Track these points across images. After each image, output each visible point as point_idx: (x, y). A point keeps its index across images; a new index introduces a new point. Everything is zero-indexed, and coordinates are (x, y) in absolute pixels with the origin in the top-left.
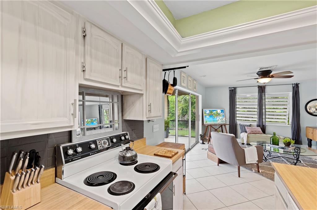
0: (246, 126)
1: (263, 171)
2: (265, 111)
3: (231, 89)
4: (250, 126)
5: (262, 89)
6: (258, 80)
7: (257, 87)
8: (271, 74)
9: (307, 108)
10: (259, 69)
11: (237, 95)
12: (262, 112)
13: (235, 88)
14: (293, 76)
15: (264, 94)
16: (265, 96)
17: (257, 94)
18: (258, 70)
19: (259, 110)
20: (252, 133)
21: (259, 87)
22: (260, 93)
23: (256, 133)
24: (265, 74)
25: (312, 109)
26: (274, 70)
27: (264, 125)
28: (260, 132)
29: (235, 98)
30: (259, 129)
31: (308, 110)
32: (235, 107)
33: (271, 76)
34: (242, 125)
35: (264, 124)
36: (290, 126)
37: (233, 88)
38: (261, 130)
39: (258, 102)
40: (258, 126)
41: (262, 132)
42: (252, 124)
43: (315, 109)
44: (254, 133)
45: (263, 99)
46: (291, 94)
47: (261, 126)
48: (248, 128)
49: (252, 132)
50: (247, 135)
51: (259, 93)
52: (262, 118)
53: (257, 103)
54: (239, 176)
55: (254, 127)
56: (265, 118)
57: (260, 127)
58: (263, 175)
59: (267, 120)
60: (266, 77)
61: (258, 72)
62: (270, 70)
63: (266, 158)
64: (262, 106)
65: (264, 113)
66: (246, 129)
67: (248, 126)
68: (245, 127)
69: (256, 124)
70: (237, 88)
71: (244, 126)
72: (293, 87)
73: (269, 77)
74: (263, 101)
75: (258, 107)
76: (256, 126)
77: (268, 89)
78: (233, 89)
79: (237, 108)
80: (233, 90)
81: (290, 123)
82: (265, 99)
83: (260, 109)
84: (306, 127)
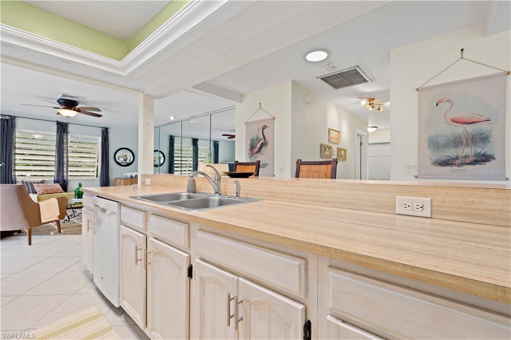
0: (34, 183)
1: (65, 230)
2: (68, 161)
3: (4, 117)
4: (43, 182)
5: (62, 128)
6: (60, 111)
7: (56, 123)
8: (77, 107)
9: (116, 157)
10: (62, 95)
11: (16, 130)
12: (63, 161)
13: (13, 118)
14: (101, 116)
15: (65, 134)
16: (67, 139)
17: (55, 134)
18: (60, 97)
19: (58, 158)
20: (46, 192)
21: (58, 123)
22: (60, 132)
23: (52, 192)
24: (70, 104)
25: (121, 159)
26: (82, 103)
27: (65, 180)
28: (58, 189)
29: (12, 135)
30: (58, 186)
31: (117, 159)
32: (13, 152)
33: (77, 109)
34: (27, 183)
35: (65, 178)
36: (99, 178)
37: (9, 116)
38: (60, 187)
39: (56, 146)
40: (55, 182)
41: (62, 190)
42: (45, 179)
43: (123, 159)
44: (49, 192)
45: (65, 143)
46: (100, 139)
47: (61, 182)
48: (38, 186)
49: (46, 190)
50: (38, 197)
51: (58, 132)
52: (63, 171)
53: (55, 148)
54: (30, 244)
55: (49, 184)
56: (67, 171)
57: (59, 183)
58: (66, 234)
59: (70, 174)
60: (71, 109)
61: (60, 99)
62: (76, 101)
63: (68, 217)
64: (63, 153)
65: (65, 163)
66: (35, 187)
67: (38, 183)
68: (34, 185)
69: (53, 179)
70: (17, 118)
71: (31, 183)
72: (103, 132)
73: (75, 110)
74: (65, 146)
75: (57, 154)
76: (53, 182)
78: (7, 117)
79: (17, 154)
80: (7, 120)
81: (99, 176)
82: (67, 143)
83: (60, 156)
84: (116, 178)
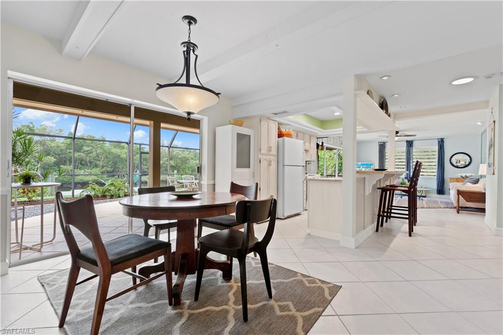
5: (410, 144)
9: (452, 161)
11: (386, 149)
12: (410, 166)
13: (384, 143)
15: (411, 148)
16: (412, 150)
19: (407, 164)
21: (407, 141)
29: (384, 152)
32: (384, 161)
39: (406, 156)
46: (436, 148)
47: (409, 178)
51: (407, 147)
64: (410, 160)
72: (439, 142)
75: (406, 161)
77: (415, 144)
78: (382, 143)
80: (382, 145)
82: (412, 153)
84: (449, 178)
